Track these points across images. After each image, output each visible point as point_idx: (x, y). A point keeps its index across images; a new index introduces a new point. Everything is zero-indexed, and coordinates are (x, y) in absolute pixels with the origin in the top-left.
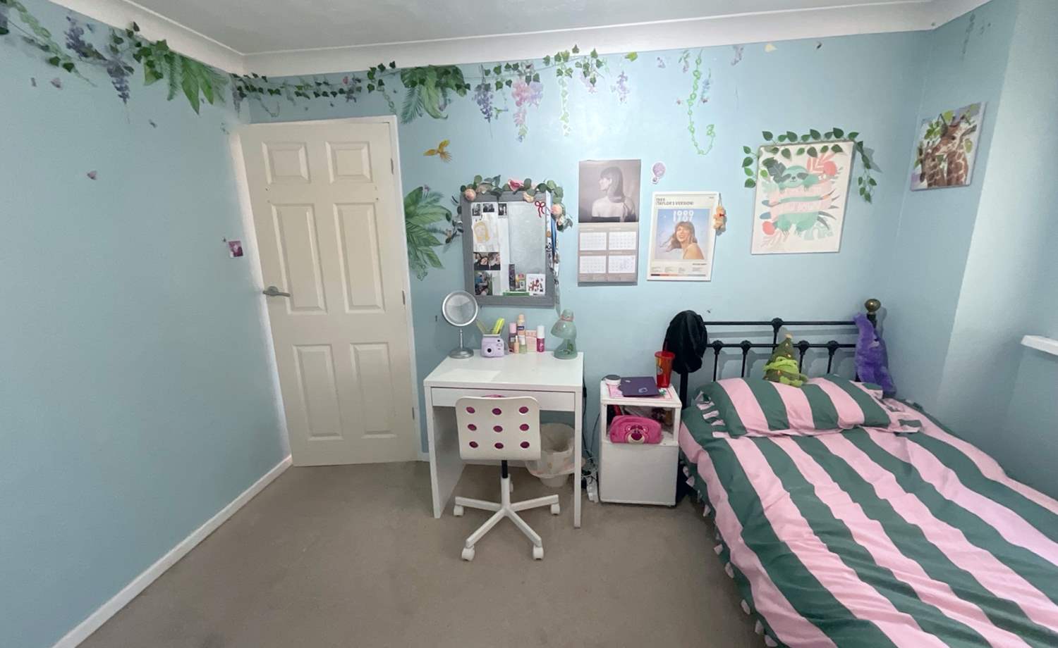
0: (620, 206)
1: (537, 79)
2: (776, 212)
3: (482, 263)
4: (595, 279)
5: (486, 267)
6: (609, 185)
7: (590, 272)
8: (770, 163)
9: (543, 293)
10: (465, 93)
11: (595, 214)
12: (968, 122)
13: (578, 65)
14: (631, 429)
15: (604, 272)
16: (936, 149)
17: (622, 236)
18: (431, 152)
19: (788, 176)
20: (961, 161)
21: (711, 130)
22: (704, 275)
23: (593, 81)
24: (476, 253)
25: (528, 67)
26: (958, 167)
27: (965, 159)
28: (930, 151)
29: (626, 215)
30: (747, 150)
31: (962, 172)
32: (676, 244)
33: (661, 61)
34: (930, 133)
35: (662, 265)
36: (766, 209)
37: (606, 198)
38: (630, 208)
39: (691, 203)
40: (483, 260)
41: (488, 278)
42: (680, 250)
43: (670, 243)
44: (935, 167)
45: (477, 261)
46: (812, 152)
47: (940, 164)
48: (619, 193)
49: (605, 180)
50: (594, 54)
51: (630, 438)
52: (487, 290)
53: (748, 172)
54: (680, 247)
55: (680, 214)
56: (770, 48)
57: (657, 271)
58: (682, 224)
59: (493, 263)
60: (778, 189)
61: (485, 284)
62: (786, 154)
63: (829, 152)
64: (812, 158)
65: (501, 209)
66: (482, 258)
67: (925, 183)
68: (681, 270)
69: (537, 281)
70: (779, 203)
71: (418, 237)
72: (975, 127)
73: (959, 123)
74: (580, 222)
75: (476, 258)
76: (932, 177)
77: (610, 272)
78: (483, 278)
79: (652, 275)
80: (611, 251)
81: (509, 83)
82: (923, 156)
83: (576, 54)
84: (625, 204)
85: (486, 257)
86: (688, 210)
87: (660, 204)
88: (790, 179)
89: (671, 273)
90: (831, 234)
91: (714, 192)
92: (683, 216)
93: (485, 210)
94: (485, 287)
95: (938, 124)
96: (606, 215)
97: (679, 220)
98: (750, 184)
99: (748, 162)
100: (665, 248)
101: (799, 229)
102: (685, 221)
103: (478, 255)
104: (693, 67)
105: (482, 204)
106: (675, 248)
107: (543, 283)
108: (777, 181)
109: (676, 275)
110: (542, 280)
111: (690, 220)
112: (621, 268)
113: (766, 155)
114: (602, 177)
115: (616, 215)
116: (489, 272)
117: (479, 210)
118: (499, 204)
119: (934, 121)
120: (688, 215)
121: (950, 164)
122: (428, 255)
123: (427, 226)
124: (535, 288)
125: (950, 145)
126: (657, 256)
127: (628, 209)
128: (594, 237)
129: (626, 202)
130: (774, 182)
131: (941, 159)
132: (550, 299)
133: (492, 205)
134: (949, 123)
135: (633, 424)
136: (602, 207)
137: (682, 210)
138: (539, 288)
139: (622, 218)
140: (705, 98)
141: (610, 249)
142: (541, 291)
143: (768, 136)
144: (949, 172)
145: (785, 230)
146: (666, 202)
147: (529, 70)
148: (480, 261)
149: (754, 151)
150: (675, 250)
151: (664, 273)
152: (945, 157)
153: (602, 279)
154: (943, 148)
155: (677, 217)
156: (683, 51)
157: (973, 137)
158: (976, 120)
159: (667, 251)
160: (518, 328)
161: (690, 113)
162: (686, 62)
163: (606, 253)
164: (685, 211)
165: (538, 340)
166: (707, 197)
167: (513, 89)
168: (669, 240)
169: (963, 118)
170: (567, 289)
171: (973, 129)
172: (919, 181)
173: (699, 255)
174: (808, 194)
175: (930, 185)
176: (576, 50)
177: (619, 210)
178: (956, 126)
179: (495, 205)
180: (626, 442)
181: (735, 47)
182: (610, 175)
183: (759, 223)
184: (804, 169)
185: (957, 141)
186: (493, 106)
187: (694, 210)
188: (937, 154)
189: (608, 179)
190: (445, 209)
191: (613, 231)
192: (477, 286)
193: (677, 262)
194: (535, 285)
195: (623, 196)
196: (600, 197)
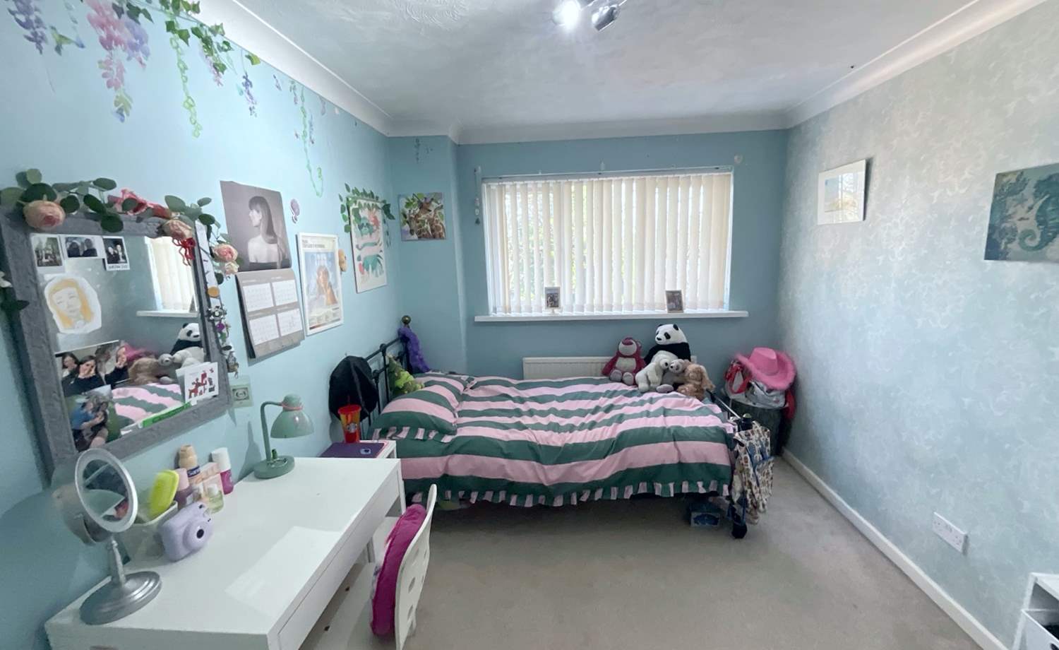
0: (274, 247)
1: (133, 15)
2: (362, 255)
3: (81, 376)
4: (272, 348)
5: (95, 382)
6: (260, 221)
7: (264, 340)
8: (355, 213)
9: (216, 392)
11: (253, 259)
12: (437, 202)
15: (278, 336)
16: (417, 215)
17: (284, 286)
19: (363, 225)
20: (439, 224)
21: (320, 173)
22: (339, 320)
23: (218, 68)
24: (63, 355)
26: (438, 228)
27: (442, 224)
28: (413, 216)
29: (281, 259)
30: (342, 198)
31: (441, 231)
32: (321, 290)
33: (277, 81)
34: (408, 205)
35: (316, 316)
36: (358, 253)
37: (260, 237)
38: (284, 251)
39: (323, 246)
40: (83, 367)
41: (101, 406)
42: (323, 296)
43: (317, 290)
44: (420, 227)
45: (66, 373)
46: (369, 207)
47: (424, 225)
48: (270, 232)
49: (255, 212)
52: (105, 432)
53: (344, 219)
54: (324, 293)
55: (318, 257)
56: (337, 112)
57: (313, 323)
58: (321, 268)
59: (108, 367)
60: (360, 236)
61: (98, 420)
62: (360, 206)
63: (375, 209)
64: (370, 212)
65: (111, 250)
66: (79, 363)
67: (415, 236)
68: (327, 317)
69: (204, 376)
70: (363, 247)
72: (442, 206)
73: (430, 202)
74: (239, 271)
75: (64, 367)
76: (419, 233)
77: (282, 335)
78: (91, 406)
79: (311, 328)
80: (280, 306)
82: (408, 219)
83: (193, 14)
84: (278, 246)
85: (91, 358)
86: (323, 253)
87: (305, 246)
88: (364, 227)
89: (322, 322)
90: (384, 272)
91: (335, 236)
93: (73, 253)
94: (96, 429)
95: (413, 199)
96: (264, 260)
98: (347, 229)
99: (343, 209)
101: (372, 269)
102: (322, 265)
103: (68, 358)
104: (299, 102)
105: (62, 238)
106: (321, 294)
107: (214, 376)
108: (359, 229)
109: (324, 324)
110: (212, 371)
111: (325, 264)
112: (291, 327)
113: (353, 206)
114: (251, 208)
115: (273, 260)
116: (104, 390)
117: (56, 252)
118: (104, 239)
119: (410, 198)
121: (431, 225)
124: (201, 388)
125: (428, 214)
127: (281, 252)
128: (258, 292)
129: (279, 243)
131: (423, 222)
132: (226, 398)
133: (88, 241)
134: (423, 201)
136: (259, 249)
137: (319, 254)
138: (208, 386)
139: (278, 265)
140: (313, 139)
141: (277, 304)
142: (211, 390)
143: (348, 188)
144: (432, 231)
145: (368, 270)
146: (309, 244)
148: (75, 372)
149: (344, 200)
150: (320, 297)
151: (317, 324)
152: (426, 221)
153: (278, 346)
154: (423, 216)
156: (291, 79)
157: (442, 211)
158: (441, 202)
160: (191, 474)
161: (306, 150)
162: (295, 93)
163: (275, 310)
164: (321, 255)
165: (222, 475)
166: (332, 241)
167: (89, 9)
168: (316, 286)
169: (432, 199)
171: (442, 207)
172: (410, 235)
173: (334, 299)
174: (372, 240)
175: (419, 238)
177: (274, 253)
178: (429, 203)
179: (98, 242)
181: (320, 97)
182: (258, 206)
183: (357, 264)
184: (368, 220)
185: (432, 213)
186: (44, 19)
187: (326, 253)
188: (419, 219)
189: (258, 211)
191: (276, 281)
192: (76, 434)
193: (322, 311)
194: (198, 385)
195: (275, 236)
196: (254, 236)
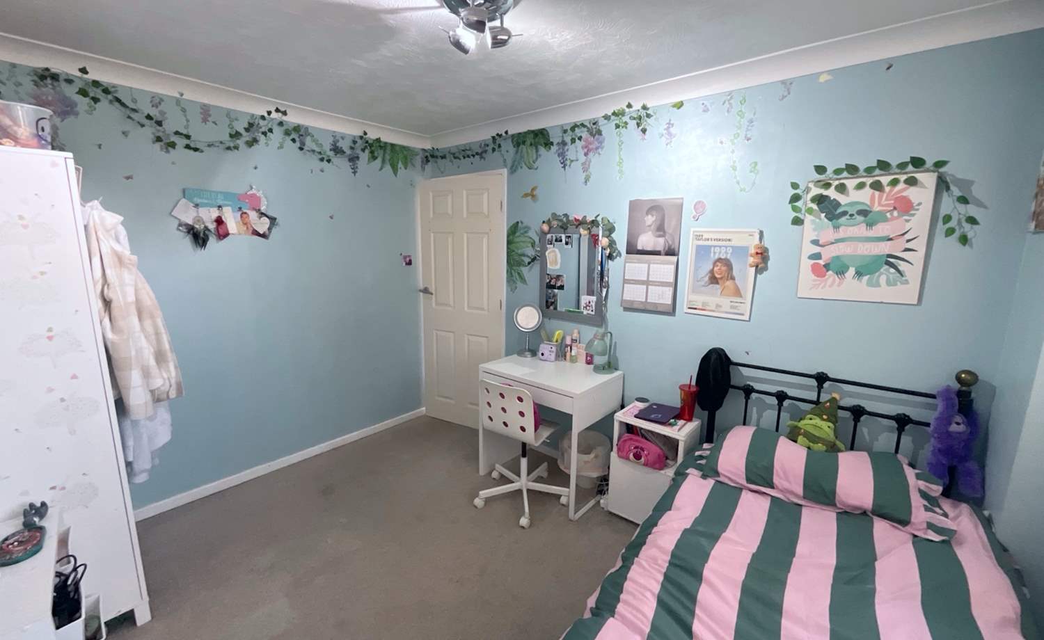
0: (661, 240)
1: (599, 133)
2: (828, 254)
3: (552, 283)
4: (635, 306)
5: (553, 287)
6: (653, 222)
7: (632, 299)
8: (820, 200)
9: (593, 313)
10: (550, 148)
11: (640, 247)
13: (632, 118)
14: (634, 448)
15: (644, 300)
17: (662, 269)
18: (526, 195)
19: (845, 213)
21: (755, 167)
22: (742, 315)
23: (644, 131)
24: (548, 275)
25: (594, 124)
29: (667, 248)
30: (795, 186)
32: (714, 280)
33: (706, 106)
35: (699, 300)
36: (816, 249)
37: (650, 233)
38: (670, 243)
39: (729, 240)
40: (552, 281)
41: (555, 296)
42: (718, 286)
43: (707, 279)
45: (548, 281)
46: (877, 186)
48: (660, 229)
49: (650, 217)
50: (644, 108)
51: (631, 456)
52: (554, 305)
53: (795, 209)
54: (717, 283)
55: (717, 250)
56: (823, 79)
57: (694, 305)
58: (719, 260)
59: (559, 284)
60: (831, 228)
61: (553, 301)
62: (842, 188)
63: (901, 186)
64: (877, 193)
65: (567, 240)
66: (552, 279)
68: (718, 306)
69: (589, 302)
70: (833, 243)
71: (513, 259)
74: (627, 253)
75: (548, 279)
77: (649, 301)
78: (552, 295)
79: (689, 308)
80: (651, 281)
81: (580, 138)
83: (631, 109)
84: (665, 239)
85: (555, 278)
86: (726, 247)
87: (699, 240)
88: (848, 217)
89: (708, 308)
90: (907, 282)
91: (754, 230)
92: (720, 253)
93: (556, 241)
94: (552, 303)
96: (649, 249)
97: (717, 257)
98: (797, 222)
99: (796, 198)
100: (703, 283)
101: (859, 274)
102: (723, 257)
104: (737, 107)
105: (554, 235)
106: (712, 283)
107: (593, 304)
108: (830, 219)
109: (713, 311)
110: (593, 302)
111: (728, 257)
112: (659, 299)
113: (816, 191)
114: (647, 214)
115: (658, 249)
116: (556, 291)
117: (552, 240)
118: (566, 236)
120: (726, 253)
122: (519, 273)
123: (519, 252)
124: (588, 308)
126: (695, 290)
127: (669, 244)
128: (637, 268)
129: (667, 238)
130: (826, 220)
132: (599, 318)
133: (561, 237)
135: (637, 444)
137: (720, 247)
138: (591, 308)
139: (662, 252)
140: (749, 136)
141: (650, 279)
142: (592, 311)
143: (820, 169)
145: (841, 272)
146: (704, 237)
147: (595, 126)
148: (550, 281)
149: (802, 187)
150: (711, 285)
151: (701, 307)
153: (641, 307)
155: (715, 253)
156: (727, 94)
159: (704, 286)
160: (573, 341)
161: (732, 152)
162: (730, 104)
163: (647, 283)
164: (723, 248)
165: (587, 354)
166: (747, 235)
167: (583, 143)
168: (707, 274)
170: (614, 311)
173: (738, 293)
174: (871, 233)
176: (629, 106)
177: (660, 244)
180: (627, 458)
181: (783, 82)
182: (654, 213)
183: (807, 264)
184: (866, 205)
186: (568, 157)
187: (732, 247)
189: (653, 216)
190: (531, 238)
191: (654, 263)
192: (547, 302)
193: (714, 299)
194: (587, 306)
195: (664, 232)
196: (645, 232)
